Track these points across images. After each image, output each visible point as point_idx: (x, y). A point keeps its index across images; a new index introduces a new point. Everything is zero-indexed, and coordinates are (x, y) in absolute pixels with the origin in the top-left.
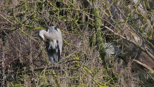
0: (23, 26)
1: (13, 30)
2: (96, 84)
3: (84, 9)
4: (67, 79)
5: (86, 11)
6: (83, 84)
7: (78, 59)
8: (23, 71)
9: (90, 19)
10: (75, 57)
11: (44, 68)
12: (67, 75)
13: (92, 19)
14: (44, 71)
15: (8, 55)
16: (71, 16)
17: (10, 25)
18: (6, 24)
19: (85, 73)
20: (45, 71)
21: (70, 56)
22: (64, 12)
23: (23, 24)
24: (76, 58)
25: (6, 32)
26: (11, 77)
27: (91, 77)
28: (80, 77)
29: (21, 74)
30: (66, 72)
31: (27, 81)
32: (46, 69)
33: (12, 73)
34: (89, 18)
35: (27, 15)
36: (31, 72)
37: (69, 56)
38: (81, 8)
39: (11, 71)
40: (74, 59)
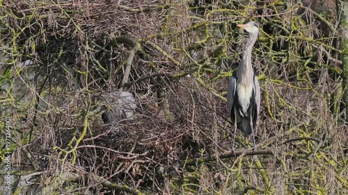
0: (200, 68)
1: (180, 77)
2: (343, 187)
3: (322, 39)
4: (286, 175)
5: (326, 42)
6: (317, 185)
7: (308, 136)
8: (197, 159)
9: (331, 58)
10: (302, 133)
11: (241, 154)
12: (286, 169)
13: (334, 60)
14: (241, 158)
15: (169, 126)
16: (296, 52)
17: (173, 68)
18: (165, 65)
19: (321, 165)
20: (241, 160)
21: (293, 131)
22: (281, 43)
23: (201, 66)
24: (305, 135)
25: (165, 79)
26: (174, 169)
27: (334, 173)
28: (313, 172)
29: (194, 165)
30: (283, 162)
31: (205, 177)
32: (243, 154)
33: (176, 161)
34: (329, 57)
35: (210, 48)
36: (215, 160)
37: (291, 130)
38: (315, 37)
39: (174, 158)
40: (301, 137)
